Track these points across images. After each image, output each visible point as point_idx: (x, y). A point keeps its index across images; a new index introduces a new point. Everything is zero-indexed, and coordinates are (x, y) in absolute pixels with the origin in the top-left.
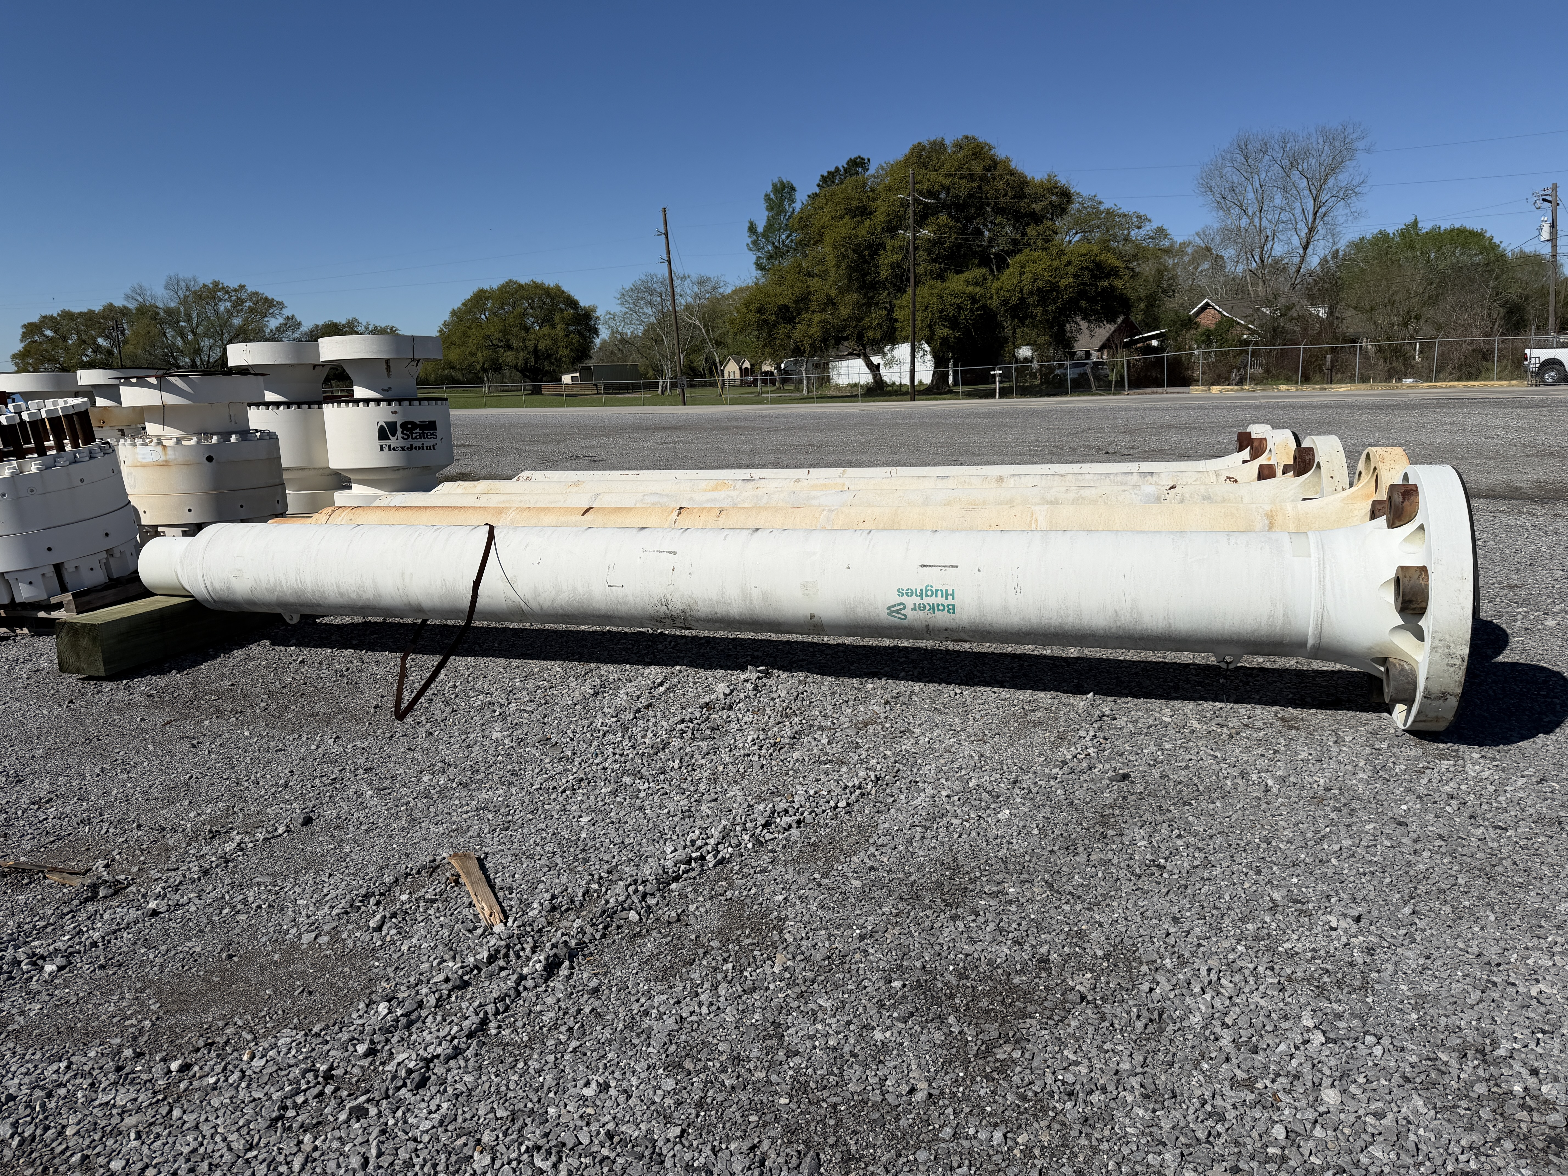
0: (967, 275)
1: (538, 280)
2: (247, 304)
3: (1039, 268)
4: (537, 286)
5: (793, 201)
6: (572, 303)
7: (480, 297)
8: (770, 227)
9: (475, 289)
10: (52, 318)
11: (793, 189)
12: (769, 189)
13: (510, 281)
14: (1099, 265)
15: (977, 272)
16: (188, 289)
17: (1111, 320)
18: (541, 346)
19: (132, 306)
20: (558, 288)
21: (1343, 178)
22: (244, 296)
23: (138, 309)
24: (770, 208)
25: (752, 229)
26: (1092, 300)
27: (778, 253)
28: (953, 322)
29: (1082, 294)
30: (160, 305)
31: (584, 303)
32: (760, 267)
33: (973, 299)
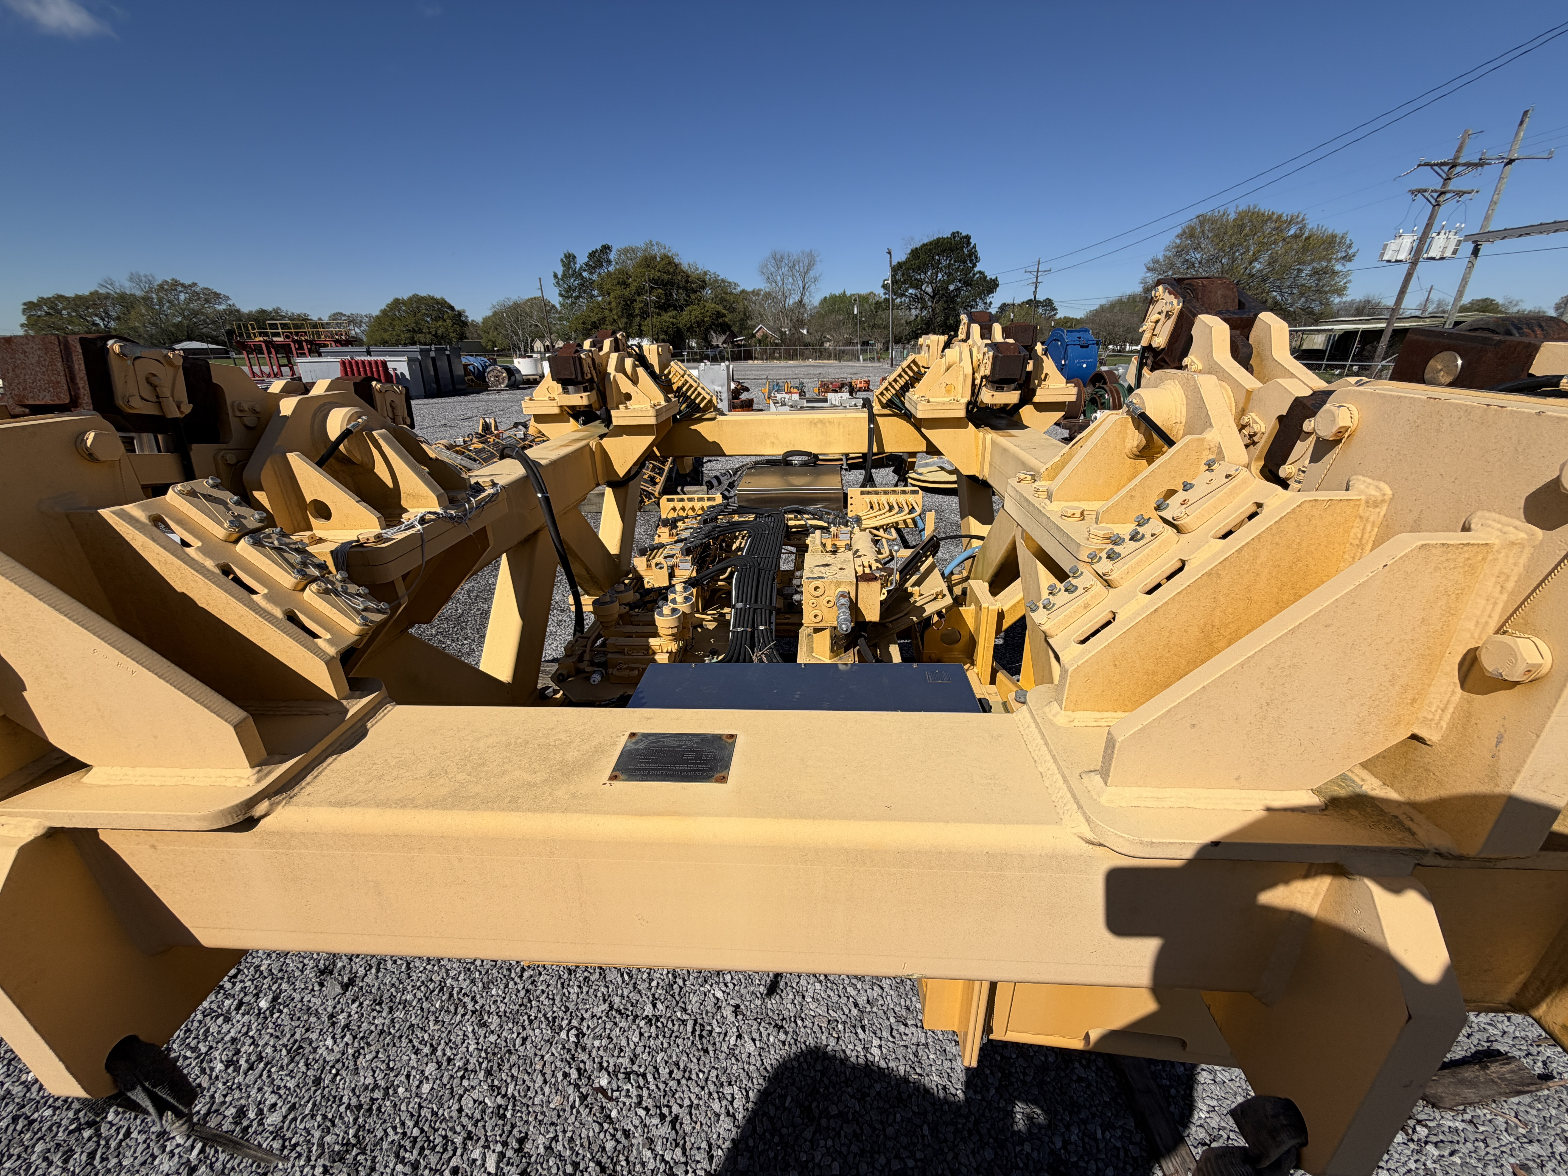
0: (670, 314)
3: (696, 313)
5: (575, 263)
6: (452, 308)
7: (397, 302)
8: (564, 275)
11: (574, 257)
12: (563, 256)
14: (718, 312)
15: (674, 313)
17: (724, 333)
18: (440, 332)
20: (443, 300)
21: (812, 274)
24: (564, 266)
25: (555, 276)
26: (717, 326)
27: (570, 289)
28: (666, 333)
29: (713, 324)
31: (457, 308)
32: (561, 295)
33: (673, 324)
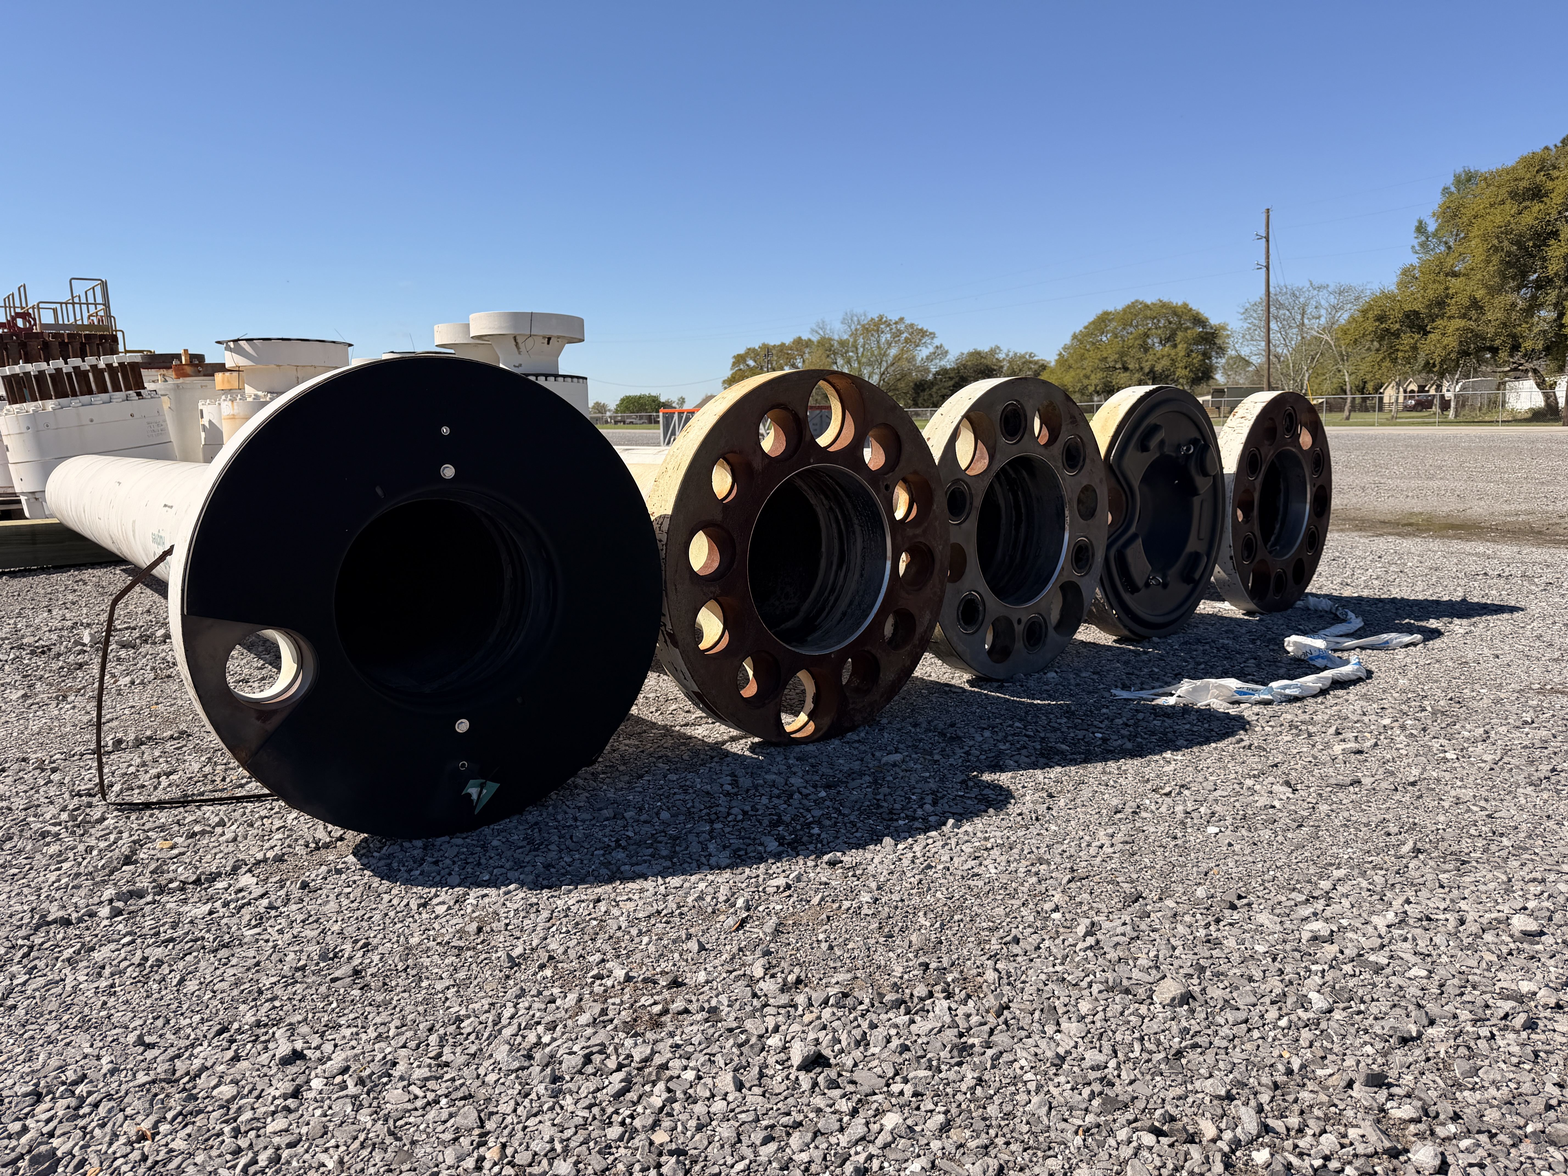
1: (1165, 299)
2: (904, 335)
4: (1164, 305)
6: (1201, 321)
7: (1104, 319)
9: (1100, 312)
10: (754, 350)
13: (1137, 301)
16: (859, 323)
19: (815, 338)
20: (1185, 305)
22: (902, 327)
23: (819, 342)
30: (836, 337)
31: (1213, 321)
